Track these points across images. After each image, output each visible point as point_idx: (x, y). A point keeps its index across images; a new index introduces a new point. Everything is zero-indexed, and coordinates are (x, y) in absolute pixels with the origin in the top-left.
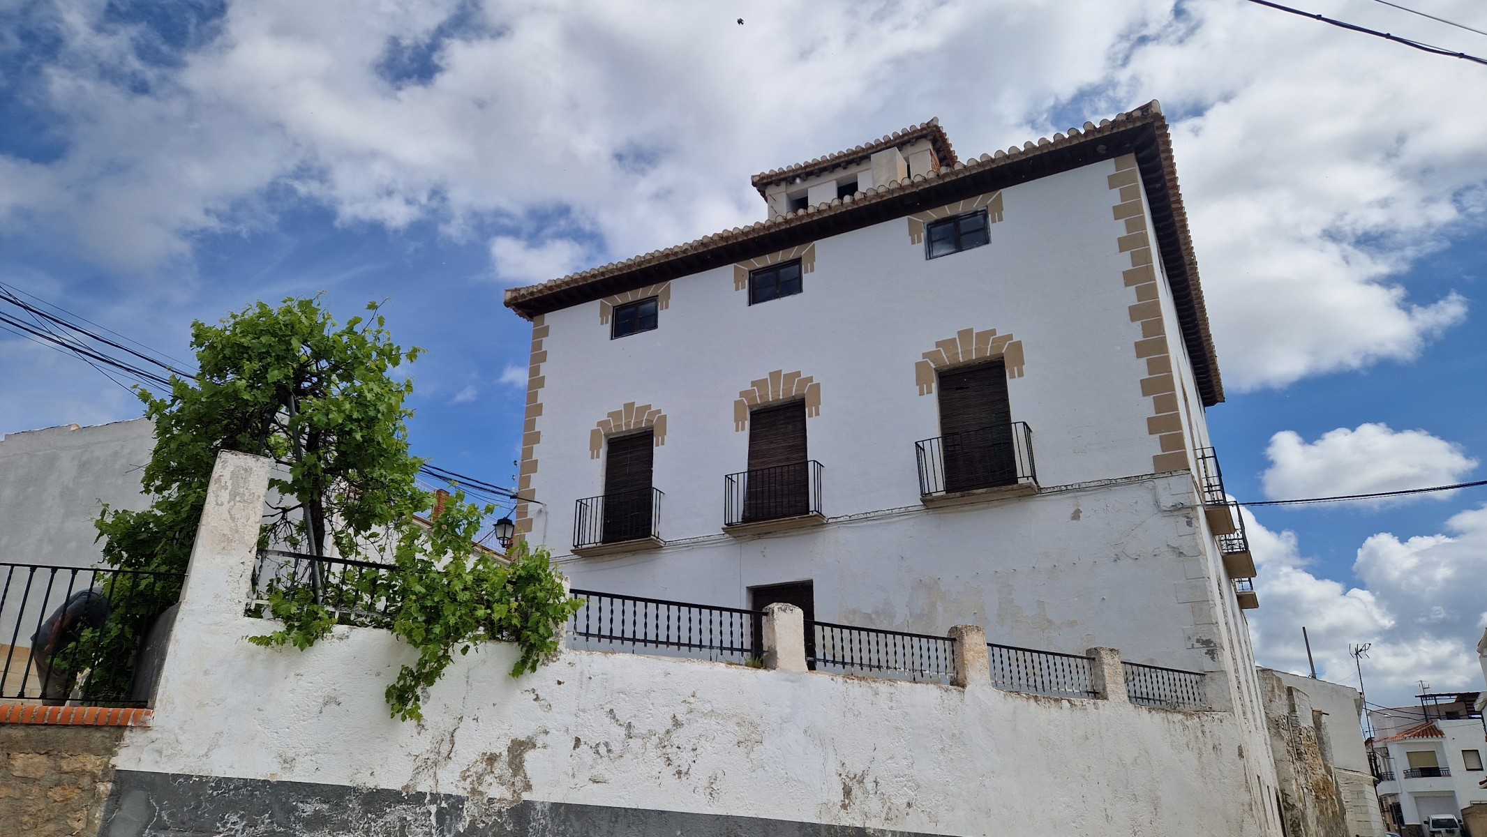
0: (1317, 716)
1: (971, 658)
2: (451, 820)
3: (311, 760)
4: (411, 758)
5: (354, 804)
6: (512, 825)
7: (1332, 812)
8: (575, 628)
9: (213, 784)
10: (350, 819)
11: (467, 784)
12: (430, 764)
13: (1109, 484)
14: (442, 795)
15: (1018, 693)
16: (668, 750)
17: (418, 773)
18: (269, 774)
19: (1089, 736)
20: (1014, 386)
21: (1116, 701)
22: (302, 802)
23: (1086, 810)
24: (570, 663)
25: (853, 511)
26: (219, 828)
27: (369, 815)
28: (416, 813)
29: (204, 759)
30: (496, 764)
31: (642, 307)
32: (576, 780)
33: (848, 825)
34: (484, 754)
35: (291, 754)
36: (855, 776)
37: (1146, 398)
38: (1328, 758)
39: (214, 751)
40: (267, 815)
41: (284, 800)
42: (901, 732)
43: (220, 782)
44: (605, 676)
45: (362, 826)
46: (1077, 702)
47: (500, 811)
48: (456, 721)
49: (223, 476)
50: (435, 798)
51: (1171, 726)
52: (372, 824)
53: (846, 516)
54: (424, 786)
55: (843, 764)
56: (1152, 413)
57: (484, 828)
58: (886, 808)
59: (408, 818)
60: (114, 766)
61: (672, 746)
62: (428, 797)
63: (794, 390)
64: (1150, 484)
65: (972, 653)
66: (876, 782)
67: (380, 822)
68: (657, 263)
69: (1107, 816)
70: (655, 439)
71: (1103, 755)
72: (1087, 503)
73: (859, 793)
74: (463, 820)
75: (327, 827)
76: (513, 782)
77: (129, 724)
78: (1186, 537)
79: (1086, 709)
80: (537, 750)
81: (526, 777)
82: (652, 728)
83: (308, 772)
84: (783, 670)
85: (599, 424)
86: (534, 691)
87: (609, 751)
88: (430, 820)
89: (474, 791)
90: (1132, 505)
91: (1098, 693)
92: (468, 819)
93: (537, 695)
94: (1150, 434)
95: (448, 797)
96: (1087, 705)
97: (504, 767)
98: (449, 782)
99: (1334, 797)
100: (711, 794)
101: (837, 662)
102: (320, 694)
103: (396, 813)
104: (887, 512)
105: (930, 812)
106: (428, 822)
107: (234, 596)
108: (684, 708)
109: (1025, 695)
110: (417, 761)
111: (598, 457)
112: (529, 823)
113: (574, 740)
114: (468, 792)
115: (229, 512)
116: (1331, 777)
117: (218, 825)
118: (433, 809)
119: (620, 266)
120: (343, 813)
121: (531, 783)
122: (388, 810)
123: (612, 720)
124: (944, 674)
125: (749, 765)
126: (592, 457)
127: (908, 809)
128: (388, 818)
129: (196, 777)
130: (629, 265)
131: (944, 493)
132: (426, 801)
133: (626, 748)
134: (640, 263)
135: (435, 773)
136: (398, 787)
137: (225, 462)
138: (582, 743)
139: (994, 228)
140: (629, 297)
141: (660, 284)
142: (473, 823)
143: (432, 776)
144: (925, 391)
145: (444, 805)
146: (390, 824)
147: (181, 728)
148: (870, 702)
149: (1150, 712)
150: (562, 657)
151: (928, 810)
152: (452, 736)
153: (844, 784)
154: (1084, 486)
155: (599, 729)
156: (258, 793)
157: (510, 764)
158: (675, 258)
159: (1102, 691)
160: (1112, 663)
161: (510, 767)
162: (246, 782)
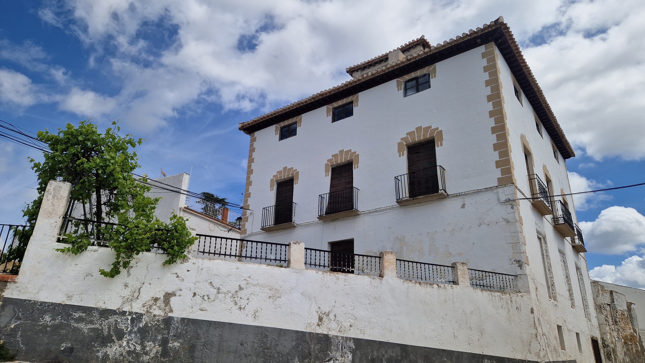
0: (629, 305)
1: (387, 265)
2: (137, 322)
3: (79, 297)
4: (121, 298)
5: (96, 314)
6: (163, 325)
7: (636, 350)
8: (198, 250)
9: (39, 304)
10: (94, 320)
11: (145, 309)
12: (130, 300)
13: (478, 192)
14: (134, 313)
15: (411, 281)
16: (236, 299)
17: (124, 304)
18: (61, 301)
19: (447, 300)
20: (439, 150)
21: (463, 285)
22: (74, 312)
23: (443, 333)
24: (194, 263)
25: (370, 208)
26: (41, 320)
27: (102, 319)
28: (122, 319)
29: (37, 294)
30: (158, 302)
31: (291, 127)
32: (193, 309)
33: (320, 333)
34: (153, 298)
35: (71, 294)
36: (325, 313)
37: (495, 152)
38: (635, 325)
39: (40, 292)
40: (60, 316)
41: (67, 311)
42: (349, 295)
43: (42, 303)
44: (209, 269)
45: (99, 323)
46: (442, 286)
47: (158, 320)
48: (141, 284)
49: (50, 189)
50: (131, 313)
51: (493, 298)
52: (103, 322)
53: (368, 210)
54: (126, 308)
55: (320, 308)
56: (498, 159)
57: (151, 326)
58: (339, 327)
59: (119, 321)
60: (3, 296)
61: (238, 297)
62: (128, 313)
63: (349, 157)
64: (495, 191)
65: (388, 263)
66: (335, 316)
67: (106, 321)
68: (296, 107)
69: (455, 336)
70: (294, 181)
71: (454, 309)
72: (468, 201)
73: (326, 320)
74: (142, 322)
75: (84, 322)
76: (165, 309)
77: (9, 280)
78: (511, 214)
79: (446, 289)
80: (176, 297)
81: (170, 307)
82: (229, 290)
83: (77, 301)
84: (293, 268)
85: (274, 176)
86: (176, 274)
87: (209, 298)
88: (128, 322)
89: (148, 312)
90: (488, 201)
91: (455, 282)
92: (144, 322)
93: (178, 275)
94: (496, 168)
95: (136, 313)
96: (447, 287)
97: (161, 303)
98: (137, 307)
99: (638, 344)
100: (255, 317)
101: (321, 266)
102: (84, 272)
103: (113, 318)
104: (384, 208)
105: (361, 329)
106: (127, 323)
107: (52, 234)
108: (245, 282)
109: (414, 282)
110: (124, 299)
111: (273, 190)
112: (171, 325)
113: (193, 293)
114: (145, 312)
115: (52, 203)
116: (636, 334)
117: (41, 319)
118: (130, 318)
119: (281, 110)
120: (91, 317)
121: (173, 310)
122: (110, 317)
123: (211, 286)
124: (374, 272)
125: (273, 306)
126: (271, 190)
127: (350, 328)
128: (110, 320)
129: (33, 301)
130: (285, 109)
131: (409, 198)
132: (126, 315)
133: (216, 298)
134: (289, 108)
135: (131, 304)
136: (115, 308)
137: (51, 184)
138: (197, 295)
139: (432, 81)
140: (286, 123)
141: (298, 116)
142: (146, 324)
143: (130, 305)
144: (401, 155)
145: (134, 316)
146: (111, 322)
147: (28, 283)
148: (335, 282)
149: (482, 291)
150: (190, 261)
151: (360, 328)
152: (139, 290)
153: (319, 316)
154: (467, 193)
155: (205, 289)
156: (57, 308)
157: (164, 302)
158: (303, 105)
159: (457, 281)
160: (462, 269)
161: (164, 303)
162: (52, 304)
